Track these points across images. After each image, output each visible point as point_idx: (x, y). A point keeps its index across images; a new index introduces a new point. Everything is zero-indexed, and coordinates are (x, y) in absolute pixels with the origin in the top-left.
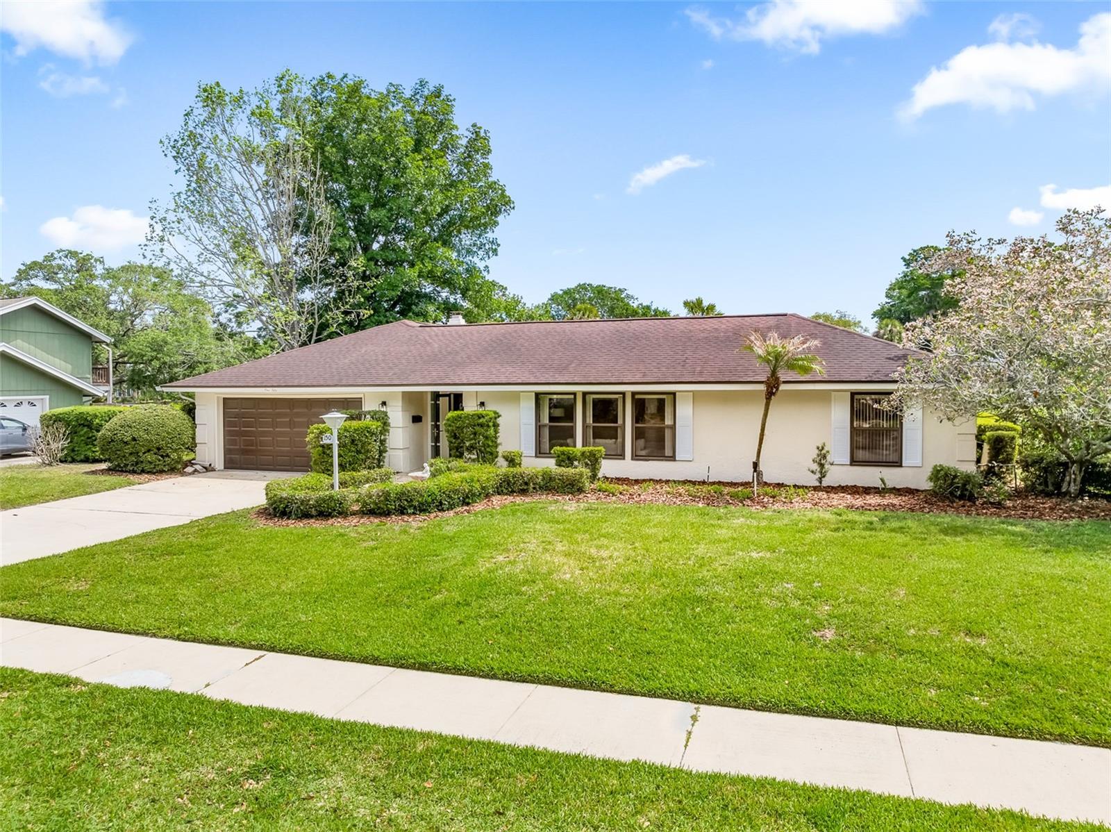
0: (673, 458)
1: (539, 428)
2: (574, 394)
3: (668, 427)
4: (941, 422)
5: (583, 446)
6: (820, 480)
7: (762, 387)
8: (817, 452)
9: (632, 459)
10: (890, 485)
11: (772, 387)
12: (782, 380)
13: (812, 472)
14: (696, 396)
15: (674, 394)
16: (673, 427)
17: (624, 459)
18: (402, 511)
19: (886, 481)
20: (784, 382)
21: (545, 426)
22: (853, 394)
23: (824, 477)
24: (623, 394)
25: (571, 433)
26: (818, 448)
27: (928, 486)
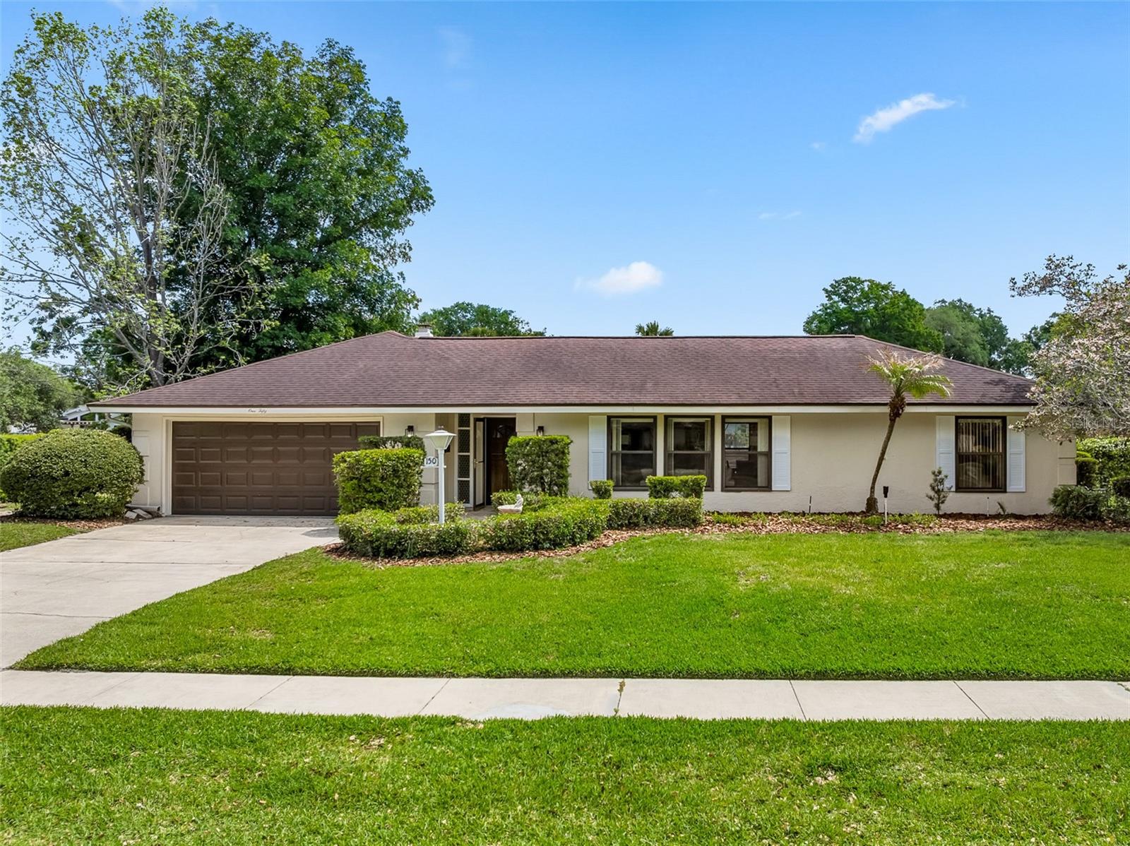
0: (768, 487)
1: (611, 455)
2: (655, 417)
3: (762, 454)
4: (1061, 444)
5: (665, 475)
6: (937, 507)
7: (887, 410)
8: (933, 477)
9: (722, 491)
10: (1009, 511)
11: (896, 408)
12: (907, 400)
13: (931, 498)
14: (795, 420)
15: (769, 418)
16: (768, 455)
17: (713, 490)
18: (536, 546)
19: (1005, 506)
20: (909, 404)
21: (617, 454)
22: (957, 418)
23: (943, 502)
24: (712, 417)
25: (650, 462)
26: (934, 473)
27: (1051, 509)
